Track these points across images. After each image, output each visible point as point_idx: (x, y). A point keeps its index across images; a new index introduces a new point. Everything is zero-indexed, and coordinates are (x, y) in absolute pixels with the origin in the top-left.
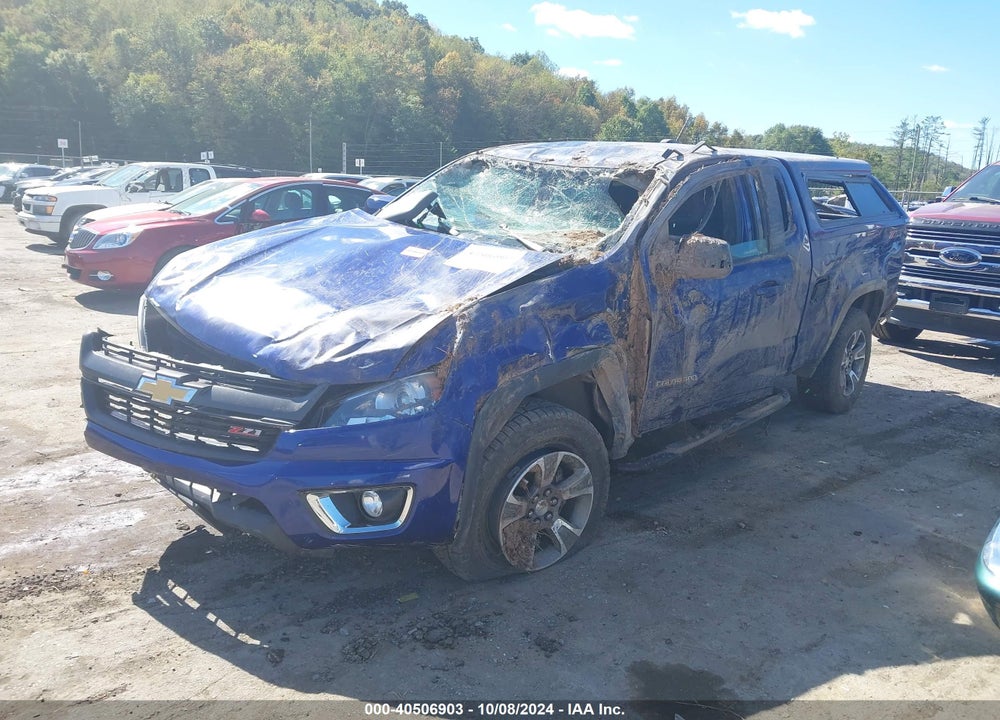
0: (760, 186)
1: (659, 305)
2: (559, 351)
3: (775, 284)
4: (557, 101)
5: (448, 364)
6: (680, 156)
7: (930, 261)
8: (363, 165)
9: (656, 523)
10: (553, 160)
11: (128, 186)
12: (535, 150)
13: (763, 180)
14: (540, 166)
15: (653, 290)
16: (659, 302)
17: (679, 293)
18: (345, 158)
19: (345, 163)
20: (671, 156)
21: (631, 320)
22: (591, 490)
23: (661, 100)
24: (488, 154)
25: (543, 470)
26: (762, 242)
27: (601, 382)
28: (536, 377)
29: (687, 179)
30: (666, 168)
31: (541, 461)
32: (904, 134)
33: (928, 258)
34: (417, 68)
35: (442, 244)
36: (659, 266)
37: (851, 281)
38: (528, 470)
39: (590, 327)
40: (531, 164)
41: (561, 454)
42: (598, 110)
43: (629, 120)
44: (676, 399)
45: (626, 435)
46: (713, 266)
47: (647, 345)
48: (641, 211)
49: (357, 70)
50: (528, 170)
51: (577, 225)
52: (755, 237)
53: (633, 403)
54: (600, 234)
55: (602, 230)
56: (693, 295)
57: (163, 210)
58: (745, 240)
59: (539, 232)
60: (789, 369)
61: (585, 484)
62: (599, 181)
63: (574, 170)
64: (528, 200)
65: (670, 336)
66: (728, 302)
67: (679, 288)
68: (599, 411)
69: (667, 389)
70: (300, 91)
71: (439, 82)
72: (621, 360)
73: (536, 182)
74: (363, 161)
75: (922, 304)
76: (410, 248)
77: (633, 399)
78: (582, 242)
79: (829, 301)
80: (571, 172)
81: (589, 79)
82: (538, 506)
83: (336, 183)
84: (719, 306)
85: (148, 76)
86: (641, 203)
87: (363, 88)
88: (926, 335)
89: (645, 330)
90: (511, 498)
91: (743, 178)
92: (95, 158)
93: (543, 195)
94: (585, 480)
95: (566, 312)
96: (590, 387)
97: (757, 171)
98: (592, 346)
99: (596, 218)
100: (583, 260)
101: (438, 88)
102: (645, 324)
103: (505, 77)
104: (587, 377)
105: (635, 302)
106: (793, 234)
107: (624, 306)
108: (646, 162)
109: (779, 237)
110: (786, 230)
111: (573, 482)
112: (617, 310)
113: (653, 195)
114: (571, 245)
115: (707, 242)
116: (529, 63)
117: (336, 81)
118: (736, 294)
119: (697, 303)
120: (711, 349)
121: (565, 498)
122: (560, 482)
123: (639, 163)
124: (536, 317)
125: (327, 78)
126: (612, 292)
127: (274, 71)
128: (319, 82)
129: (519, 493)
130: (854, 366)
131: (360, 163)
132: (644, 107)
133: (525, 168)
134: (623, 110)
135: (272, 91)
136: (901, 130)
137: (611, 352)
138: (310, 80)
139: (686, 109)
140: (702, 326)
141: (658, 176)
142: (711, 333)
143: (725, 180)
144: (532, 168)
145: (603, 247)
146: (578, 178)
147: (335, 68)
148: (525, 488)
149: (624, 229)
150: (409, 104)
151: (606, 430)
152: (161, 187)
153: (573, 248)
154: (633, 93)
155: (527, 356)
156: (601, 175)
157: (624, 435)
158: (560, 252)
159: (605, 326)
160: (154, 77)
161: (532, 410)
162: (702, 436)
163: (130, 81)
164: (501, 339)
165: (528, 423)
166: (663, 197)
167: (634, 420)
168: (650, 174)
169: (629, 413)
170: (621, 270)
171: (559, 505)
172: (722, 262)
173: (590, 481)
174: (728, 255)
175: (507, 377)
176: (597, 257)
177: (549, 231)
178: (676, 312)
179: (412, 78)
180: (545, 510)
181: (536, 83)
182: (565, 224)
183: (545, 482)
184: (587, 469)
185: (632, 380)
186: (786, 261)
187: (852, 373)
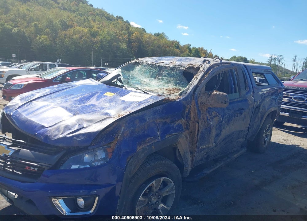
0: (237, 74)
1: (202, 117)
2: (163, 135)
3: (243, 109)
4: (168, 48)
5: (116, 142)
6: (209, 62)
7: (288, 100)
8: (107, 65)
9: (199, 201)
10: (163, 62)
11: (29, 69)
12: (157, 59)
13: (238, 71)
14: (159, 64)
15: (200, 111)
16: (202, 116)
17: (209, 112)
18: (101, 62)
19: (101, 64)
20: (206, 62)
21: (191, 122)
22: (174, 192)
23: (199, 48)
24: (141, 60)
25: (155, 185)
26: (238, 94)
27: (179, 147)
28: (153, 147)
29: (211, 70)
30: (204, 66)
31: (154, 182)
32: (271, 60)
33: (288, 99)
34: (126, 36)
35: (120, 92)
36: (202, 103)
37: (267, 108)
38: (148, 186)
39: (175, 125)
40: (155, 64)
41: (163, 179)
42: (180, 51)
43: (189, 54)
44: (207, 153)
45: (189, 167)
46: (222, 103)
47: (196, 133)
48: (195, 82)
49: (108, 36)
50: (154, 66)
51: (171, 86)
52: (235, 92)
53: (191, 155)
54: (180, 90)
55: (180, 88)
56: (214, 113)
57: (37, 77)
58: (232, 93)
59: (157, 88)
60: (246, 138)
61: (172, 189)
62: (180, 70)
63: (170, 66)
64: (154, 76)
65: (206, 129)
66: (226, 116)
67: (209, 110)
68: (178, 158)
69: (204, 149)
70: (90, 42)
71: (132, 41)
72: (187, 138)
73: (157, 71)
74: (107, 63)
75: (287, 114)
76: (108, 93)
77: (191, 153)
78: (173, 92)
79: (259, 114)
80: (169, 67)
81: (177, 41)
82: (153, 199)
83: (97, 70)
84: (223, 117)
85: (43, 36)
86: (195, 79)
87: (109, 42)
88: (286, 124)
89: (196, 127)
90: (141, 198)
91: (231, 70)
92: (25, 60)
93: (159, 75)
94: (172, 188)
95: (165, 120)
96: (175, 149)
97: (236, 68)
98: (176, 133)
99: (178, 84)
100: (173, 99)
101: (132, 42)
102: (196, 125)
103: (152, 40)
104: (174, 145)
105: (192, 116)
106: (248, 91)
107: (188, 118)
108: (197, 64)
109: (243, 92)
110: (246, 89)
111: (167, 189)
112: (186, 119)
113: (199, 76)
114: (168, 93)
115: (220, 94)
116: (160, 36)
117: (101, 40)
118: (229, 113)
119: (215, 116)
120: (220, 133)
121: (164, 195)
122: (162, 189)
123: (194, 64)
124: (153, 122)
125: (98, 38)
126: (184, 112)
127: (82, 36)
128: (96, 39)
129: (145, 195)
130: (267, 136)
131: (107, 64)
132: (194, 50)
133: (153, 65)
134: (188, 50)
135: (81, 42)
136: (270, 59)
137: (183, 135)
138: (93, 39)
139: (206, 50)
140: (217, 125)
141: (201, 69)
142: (220, 127)
143: (225, 71)
144: (156, 65)
145: (180, 95)
146: (172, 69)
147: (101, 35)
148: (147, 193)
149: (188, 88)
150: (123, 47)
151: (181, 166)
152: (41, 70)
153: (169, 94)
154: (190, 46)
155: (150, 138)
156: (180, 68)
157: (188, 168)
158: (164, 96)
159: (181, 125)
160: (45, 37)
161: (151, 160)
162: (217, 166)
163: (38, 38)
164: (139, 131)
165: (149, 166)
166: (203, 77)
167: (192, 161)
168: (198, 68)
169: (190, 159)
170: (188, 104)
171: (161, 198)
172: (225, 101)
173: (174, 188)
174: (228, 99)
175: (141, 147)
176: (179, 98)
177: (161, 88)
178: (208, 120)
179: (124, 39)
180: (155, 201)
181: (162, 42)
182: (167, 85)
183: (155, 190)
184: (173, 183)
185: (191, 146)
186: (246, 100)
187: (266, 139)
